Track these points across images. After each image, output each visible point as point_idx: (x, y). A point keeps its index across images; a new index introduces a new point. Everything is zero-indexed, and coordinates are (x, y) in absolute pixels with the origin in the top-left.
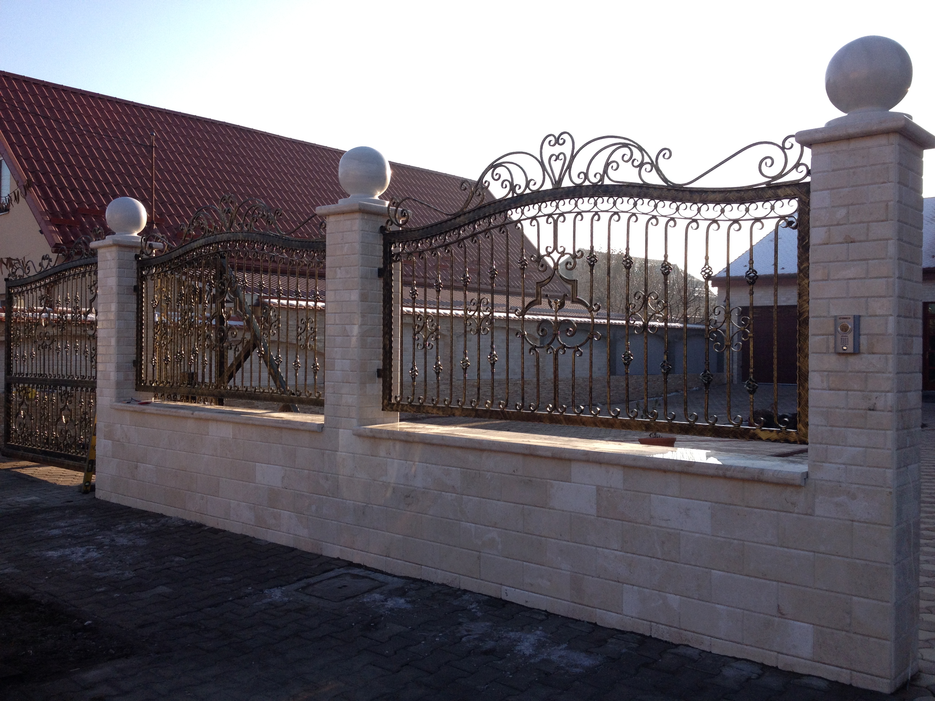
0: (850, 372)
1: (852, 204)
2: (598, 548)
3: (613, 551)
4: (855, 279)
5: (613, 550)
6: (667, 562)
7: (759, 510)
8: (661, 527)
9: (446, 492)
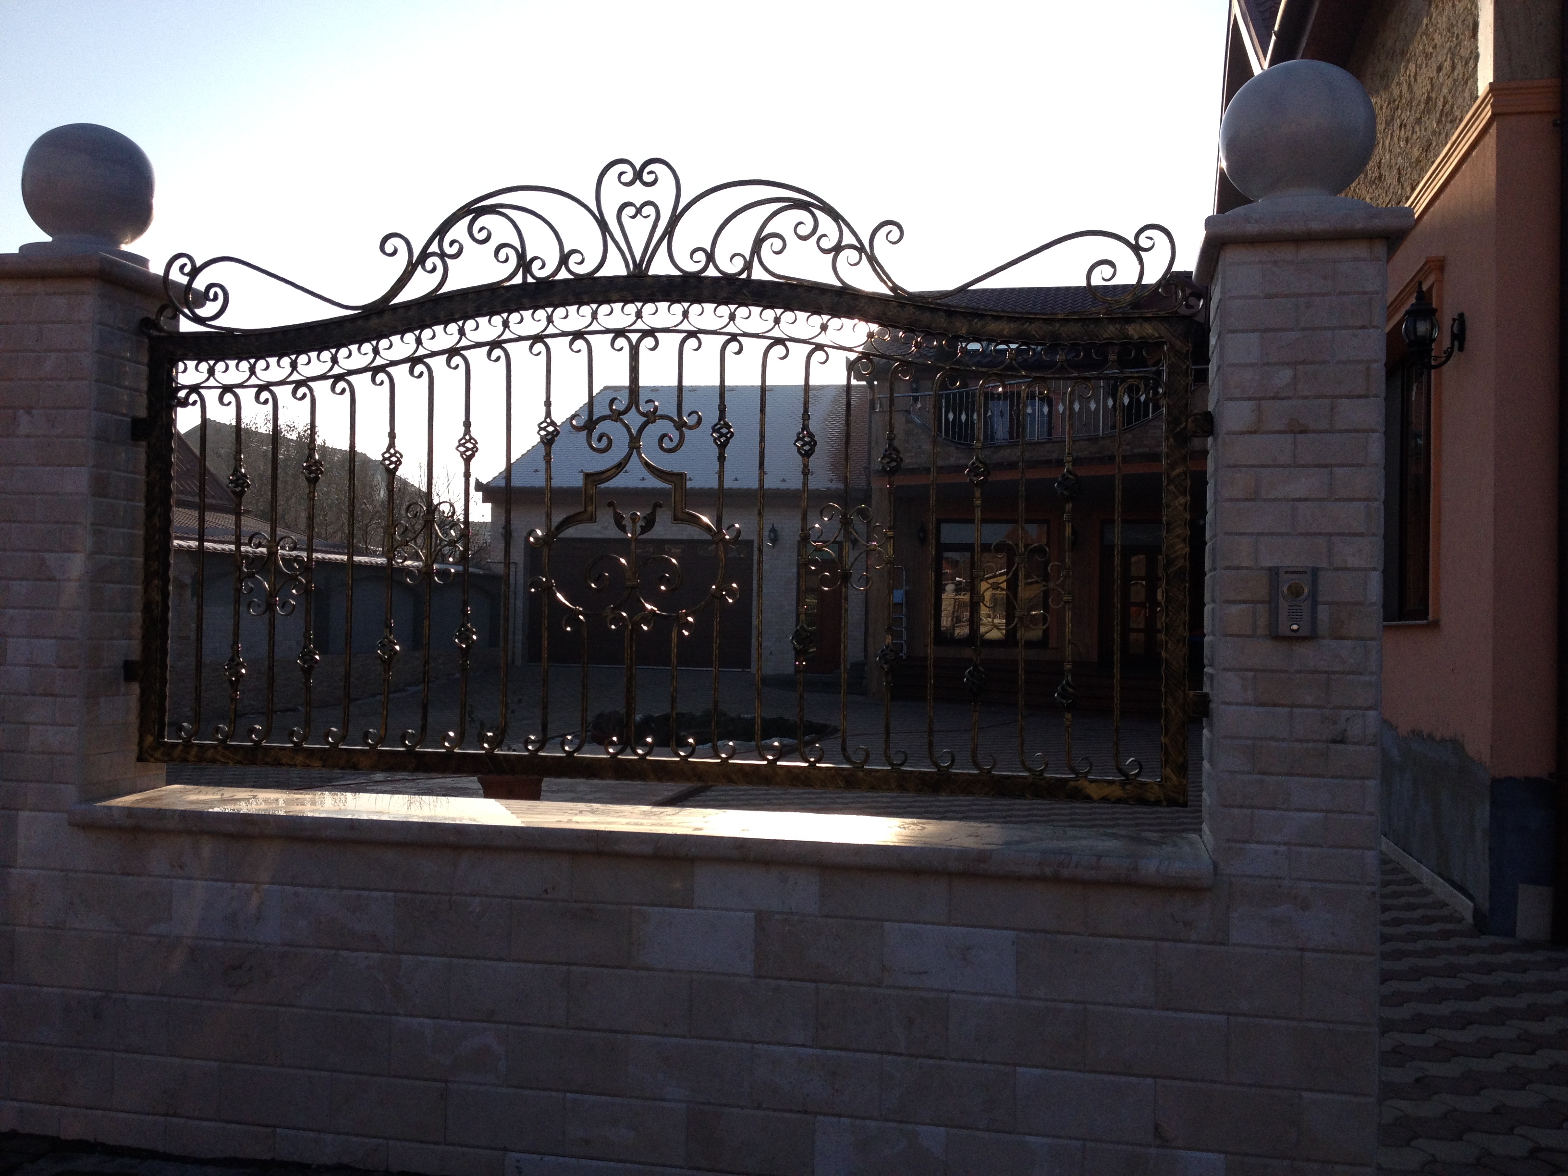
0: (1299, 671)
1: (1304, 362)
2: (756, 1046)
3: (793, 1049)
4: (1306, 500)
5: (794, 1045)
6: (919, 1060)
7: (1117, 941)
8: (906, 988)
9: (354, 950)
